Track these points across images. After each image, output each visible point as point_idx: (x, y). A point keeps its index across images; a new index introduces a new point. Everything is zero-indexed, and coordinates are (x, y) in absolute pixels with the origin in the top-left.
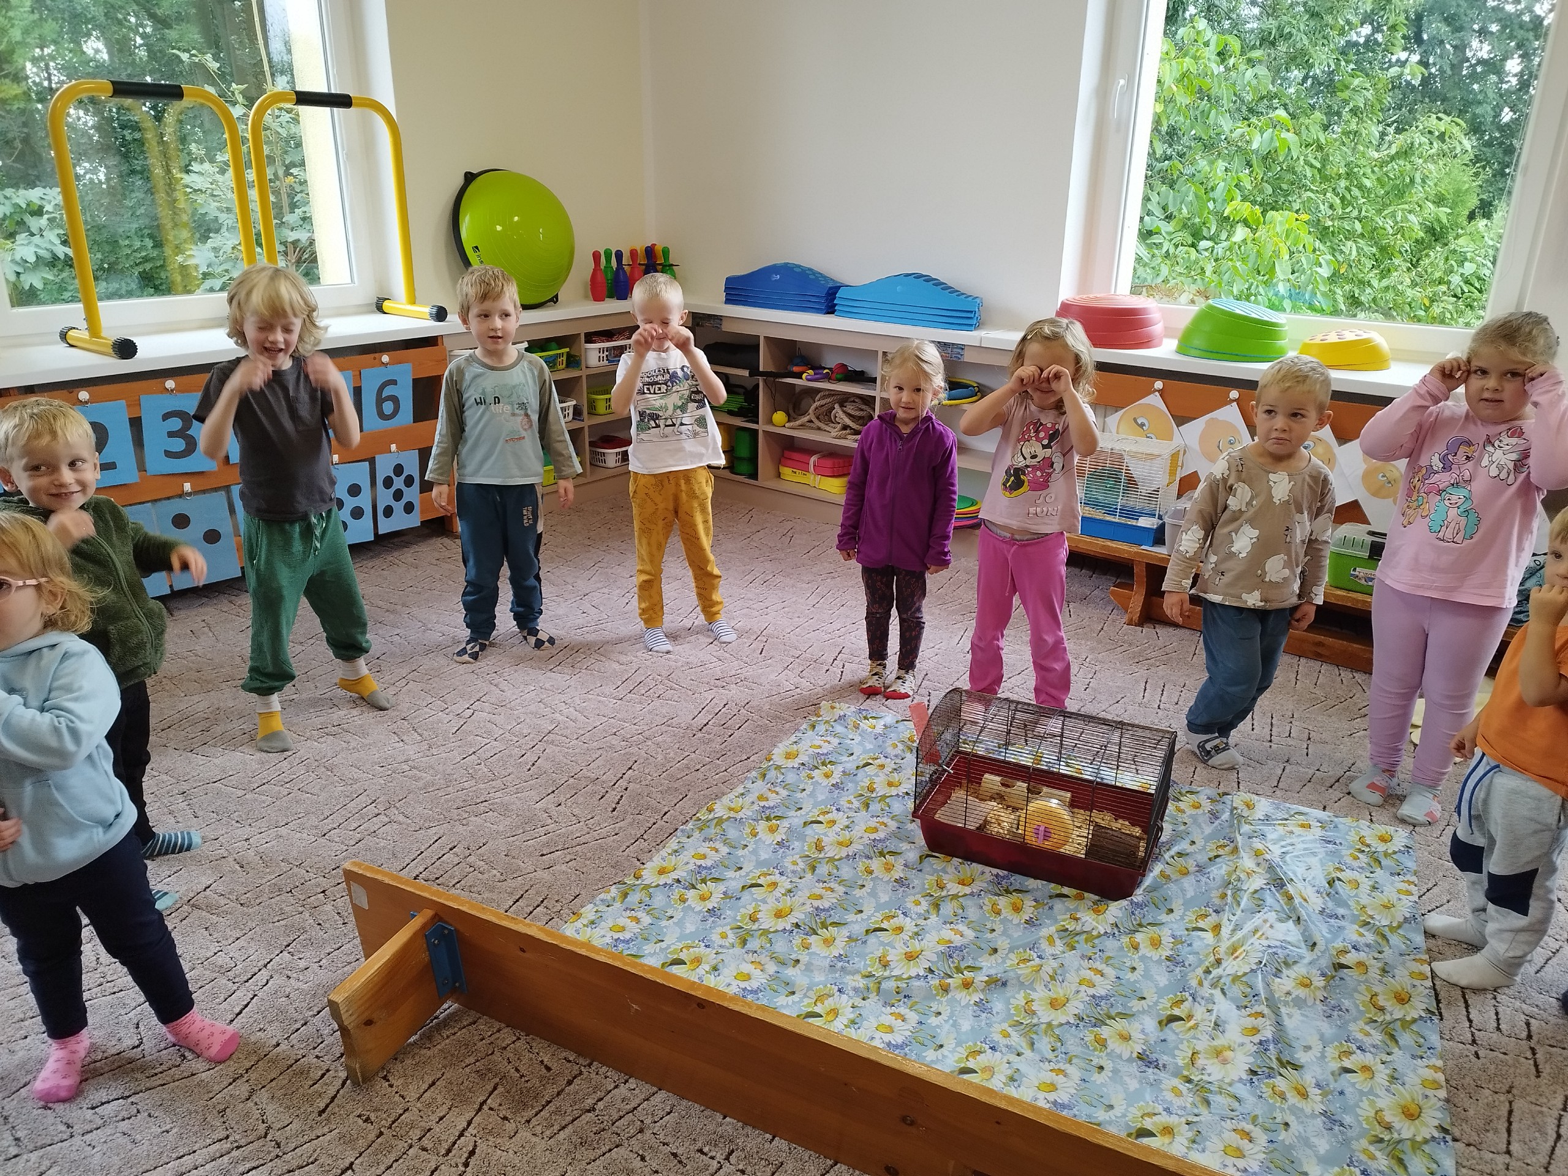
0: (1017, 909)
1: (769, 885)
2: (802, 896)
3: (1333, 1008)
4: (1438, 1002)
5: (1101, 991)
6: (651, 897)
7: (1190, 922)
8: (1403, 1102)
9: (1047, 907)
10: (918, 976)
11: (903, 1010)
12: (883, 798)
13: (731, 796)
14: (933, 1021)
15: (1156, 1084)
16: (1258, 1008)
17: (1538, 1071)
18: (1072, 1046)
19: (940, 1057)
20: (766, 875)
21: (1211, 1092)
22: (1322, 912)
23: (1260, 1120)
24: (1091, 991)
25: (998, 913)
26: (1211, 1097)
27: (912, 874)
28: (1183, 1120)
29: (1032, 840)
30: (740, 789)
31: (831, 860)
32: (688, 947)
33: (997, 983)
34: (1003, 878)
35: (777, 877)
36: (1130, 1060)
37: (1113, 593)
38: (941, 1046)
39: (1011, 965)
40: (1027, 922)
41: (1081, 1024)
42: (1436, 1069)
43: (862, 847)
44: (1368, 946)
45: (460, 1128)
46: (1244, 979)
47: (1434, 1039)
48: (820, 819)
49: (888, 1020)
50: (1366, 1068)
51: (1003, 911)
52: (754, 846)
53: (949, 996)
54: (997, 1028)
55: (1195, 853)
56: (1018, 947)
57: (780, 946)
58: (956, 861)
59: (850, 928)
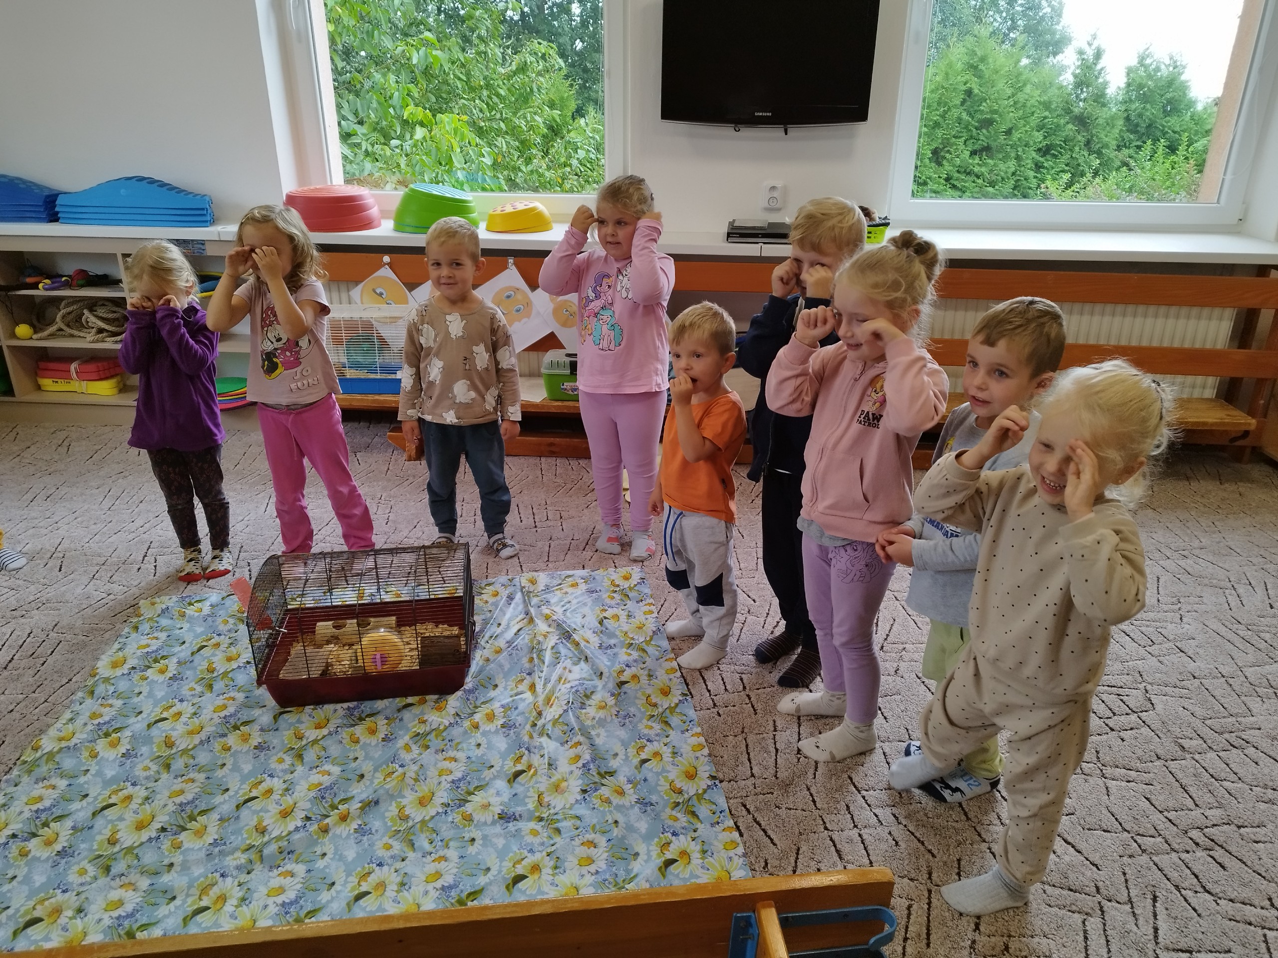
0: (373, 732)
1: (122, 801)
2: (161, 798)
3: (625, 717)
4: (687, 685)
5: (458, 775)
7: (512, 690)
8: (684, 769)
9: (397, 720)
10: (297, 829)
11: (290, 866)
12: (226, 674)
13: (58, 725)
14: (321, 864)
15: (517, 834)
16: (575, 740)
17: (755, 710)
18: (446, 832)
19: (334, 894)
20: (116, 792)
21: (558, 821)
22: (600, 647)
23: (598, 827)
24: (450, 778)
25: (357, 741)
26: (559, 825)
27: (269, 736)
28: (544, 853)
29: (371, 668)
30: (68, 715)
31: (185, 751)
33: (371, 804)
34: (354, 708)
35: (130, 790)
36: (494, 823)
37: (390, 437)
38: (333, 884)
39: (379, 783)
40: (384, 740)
41: (449, 809)
42: (698, 735)
43: (214, 728)
44: (635, 661)
46: (561, 720)
47: (692, 713)
48: (165, 715)
49: (276, 882)
50: (657, 754)
51: (361, 738)
52: (97, 768)
53: (330, 835)
54: (379, 844)
55: (503, 632)
56: (381, 766)
57: (149, 858)
58: (308, 709)
59: (219, 810)
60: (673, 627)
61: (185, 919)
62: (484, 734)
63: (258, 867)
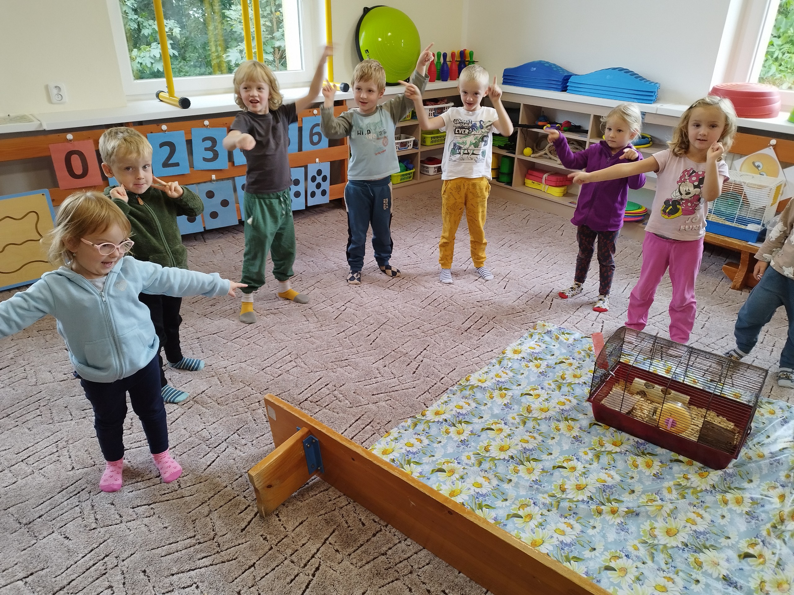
0: (649, 466)
1: (497, 430)
2: (516, 439)
5: (701, 529)
6: (429, 428)
7: (763, 490)
9: (668, 467)
10: (583, 501)
11: (572, 522)
12: (570, 384)
13: (480, 372)
14: (590, 532)
18: (679, 563)
20: (496, 423)
24: (694, 528)
25: (637, 467)
27: (584, 435)
29: (663, 425)
30: (485, 369)
31: (536, 419)
32: (448, 462)
33: (633, 513)
34: (641, 444)
37: (724, 268)
38: (594, 549)
39: (643, 502)
40: (654, 475)
41: (686, 549)
43: (554, 413)
45: (313, 552)
48: (531, 392)
49: (562, 526)
51: (639, 466)
52: (491, 405)
53: (602, 517)
54: (631, 543)
55: (769, 444)
56: (647, 491)
57: (501, 469)
58: (612, 429)
59: (544, 463)
61: (508, 515)
62: (730, 511)
63: (554, 510)
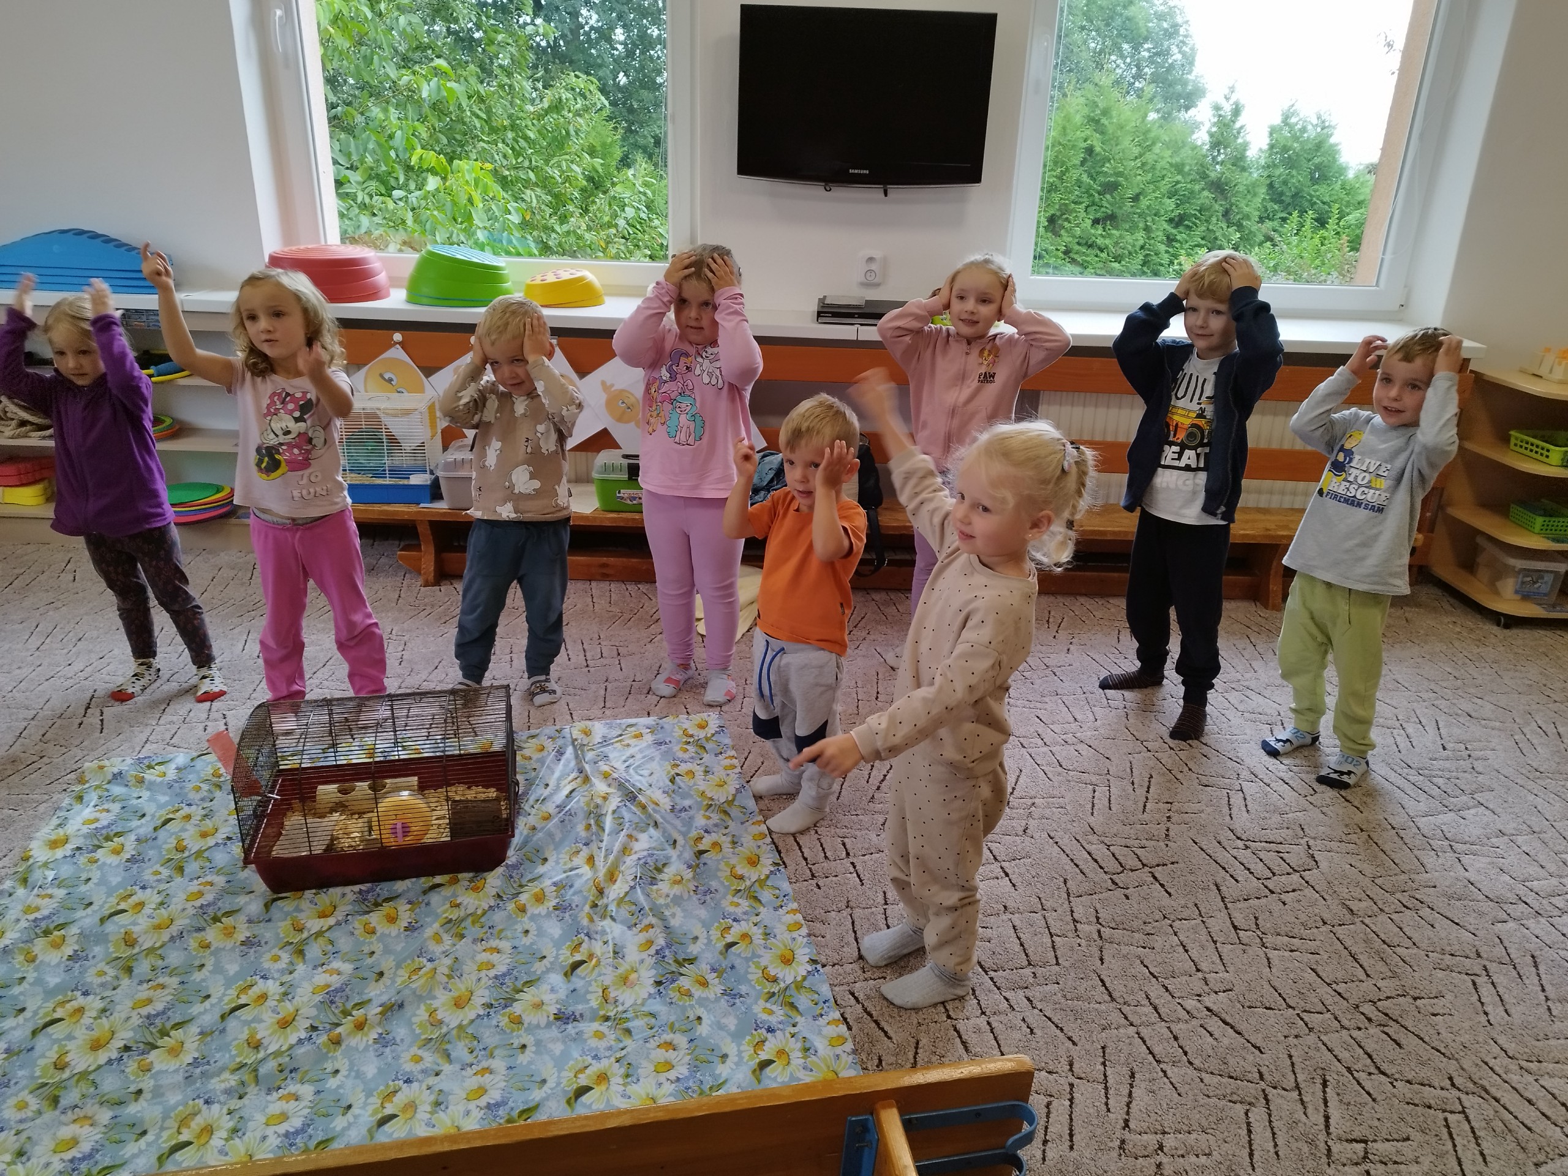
0: (392, 920)
1: (71, 1016)
2: (122, 1009)
3: (705, 893)
4: (779, 852)
5: (502, 969)
7: (565, 864)
8: (779, 953)
9: (423, 905)
10: (300, 1042)
11: (293, 1088)
12: (199, 854)
14: (332, 1083)
15: (579, 1037)
16: (646, 922)
17: (861, 881)
18: (490, 1038)
19: (352, 1120)
20: (62, 1004)
21: (628, 1020)
22: (673, 810)
23: (677, 1025)
24: (492, 973)
25: (373, 932)
26: (630, 1025)
27: (259, 929)
28: (613, 1059)
29: (390, 841)
31: (151, 951)
33: (393, 1009)
34: (368, 892)
35: (81, 1001)
36: (549, 1025)
37: (401, 558)
38: (350, 1107)
39: (403, 982)
40: (407, 929)
41: (492, 1011)
42: (794, 911)
43: (187, 921)
44: (716, 825)
46: (627, 899)
47: (786, 886)
48: (123, 906)
49: (276, 1107)
50: (745, 936)
51: (378, 928)
53: (343, 1047)
54: (406, 1056)
55: (551, 795)
56: (405, 960)
57: (110, 1084)
58: (309, 894)
59: (199, 1021)
60: (763, 783)
61: (160, 1159)
62: (533, 918)
63: (252, 1089)
